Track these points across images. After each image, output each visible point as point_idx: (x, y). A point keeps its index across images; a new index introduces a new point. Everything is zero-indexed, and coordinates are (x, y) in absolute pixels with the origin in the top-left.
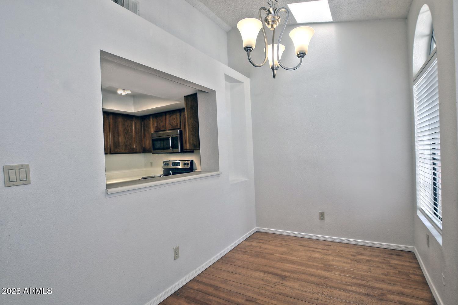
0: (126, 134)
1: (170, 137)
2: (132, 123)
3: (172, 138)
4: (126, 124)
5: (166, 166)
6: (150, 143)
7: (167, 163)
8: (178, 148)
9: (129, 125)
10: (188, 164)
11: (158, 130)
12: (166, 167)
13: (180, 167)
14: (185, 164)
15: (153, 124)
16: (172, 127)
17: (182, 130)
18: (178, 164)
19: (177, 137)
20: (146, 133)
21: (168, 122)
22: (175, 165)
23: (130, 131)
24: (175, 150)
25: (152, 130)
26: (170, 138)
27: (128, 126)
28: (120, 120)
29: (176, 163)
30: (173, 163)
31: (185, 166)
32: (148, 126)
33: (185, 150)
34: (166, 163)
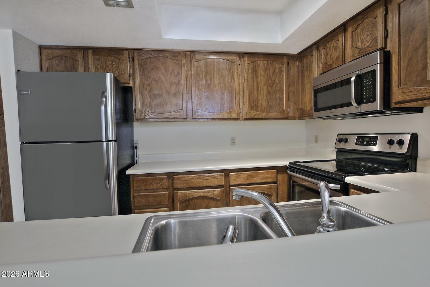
0: (272, 87)
1: (351, 78)
2: (282, 68)
3: (359, 78)
4: (272, 70)
5: (343, 143)
6: (311, 99)
7: (344, 137)
8: (374, 100)
9: (277, 70)
10: (401, 143)
11: (326, 70)
12: (343, 146)
13: (375, 149)
14: (391, 142)
15: (319, 59)
16: (359, 53)
17: (389, 52)
18: (373, 141)
19: (374, 72)
20: (306, 82)
21: (349, 43)
22: (362, 144)
23: (277, 82)
24: (365, 107)
25: (316, 73)
26: (353, 79)
27: (274, 71)
28: (261, 63)
29: (366, 139)
30: (358, 137)
31: (392, 147)
32: (309, 68)
33: (397, 103)
34: (342, 139)
